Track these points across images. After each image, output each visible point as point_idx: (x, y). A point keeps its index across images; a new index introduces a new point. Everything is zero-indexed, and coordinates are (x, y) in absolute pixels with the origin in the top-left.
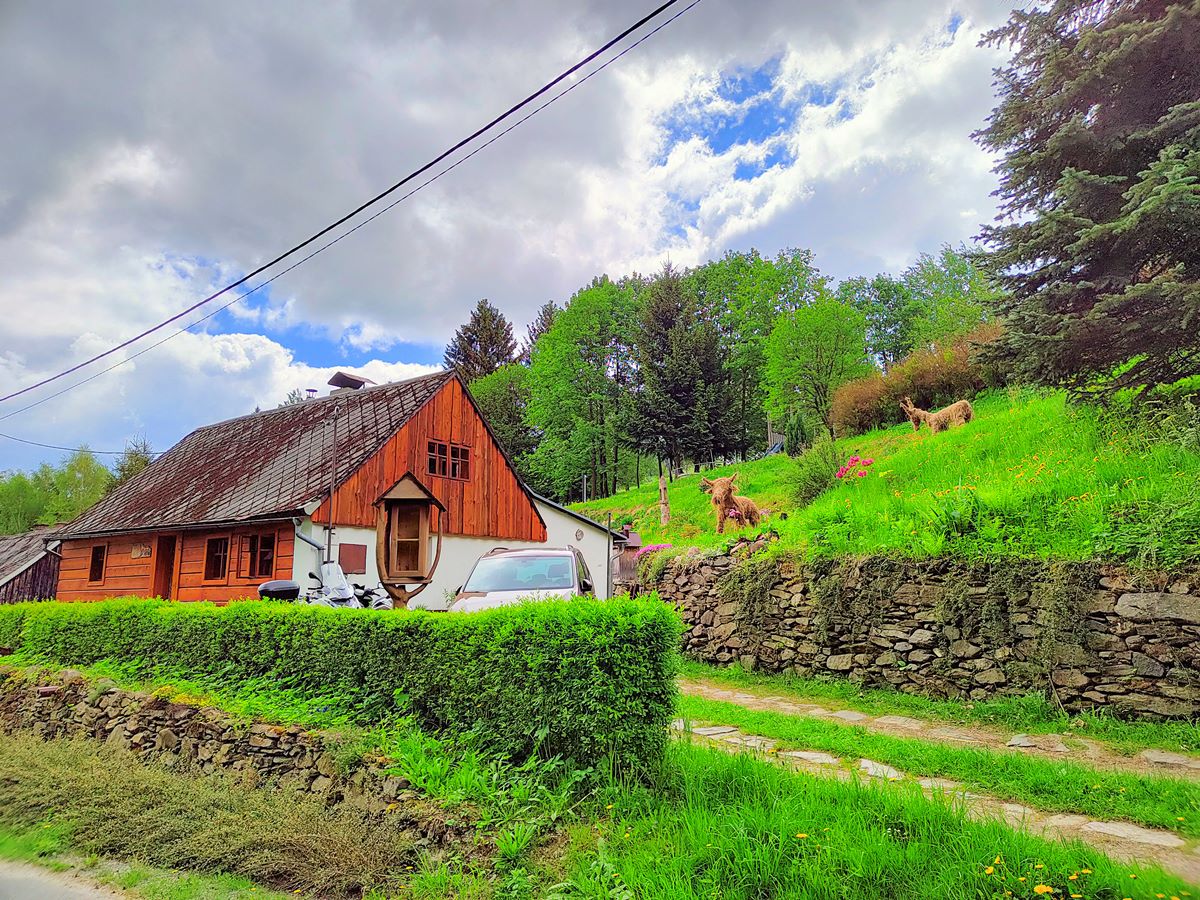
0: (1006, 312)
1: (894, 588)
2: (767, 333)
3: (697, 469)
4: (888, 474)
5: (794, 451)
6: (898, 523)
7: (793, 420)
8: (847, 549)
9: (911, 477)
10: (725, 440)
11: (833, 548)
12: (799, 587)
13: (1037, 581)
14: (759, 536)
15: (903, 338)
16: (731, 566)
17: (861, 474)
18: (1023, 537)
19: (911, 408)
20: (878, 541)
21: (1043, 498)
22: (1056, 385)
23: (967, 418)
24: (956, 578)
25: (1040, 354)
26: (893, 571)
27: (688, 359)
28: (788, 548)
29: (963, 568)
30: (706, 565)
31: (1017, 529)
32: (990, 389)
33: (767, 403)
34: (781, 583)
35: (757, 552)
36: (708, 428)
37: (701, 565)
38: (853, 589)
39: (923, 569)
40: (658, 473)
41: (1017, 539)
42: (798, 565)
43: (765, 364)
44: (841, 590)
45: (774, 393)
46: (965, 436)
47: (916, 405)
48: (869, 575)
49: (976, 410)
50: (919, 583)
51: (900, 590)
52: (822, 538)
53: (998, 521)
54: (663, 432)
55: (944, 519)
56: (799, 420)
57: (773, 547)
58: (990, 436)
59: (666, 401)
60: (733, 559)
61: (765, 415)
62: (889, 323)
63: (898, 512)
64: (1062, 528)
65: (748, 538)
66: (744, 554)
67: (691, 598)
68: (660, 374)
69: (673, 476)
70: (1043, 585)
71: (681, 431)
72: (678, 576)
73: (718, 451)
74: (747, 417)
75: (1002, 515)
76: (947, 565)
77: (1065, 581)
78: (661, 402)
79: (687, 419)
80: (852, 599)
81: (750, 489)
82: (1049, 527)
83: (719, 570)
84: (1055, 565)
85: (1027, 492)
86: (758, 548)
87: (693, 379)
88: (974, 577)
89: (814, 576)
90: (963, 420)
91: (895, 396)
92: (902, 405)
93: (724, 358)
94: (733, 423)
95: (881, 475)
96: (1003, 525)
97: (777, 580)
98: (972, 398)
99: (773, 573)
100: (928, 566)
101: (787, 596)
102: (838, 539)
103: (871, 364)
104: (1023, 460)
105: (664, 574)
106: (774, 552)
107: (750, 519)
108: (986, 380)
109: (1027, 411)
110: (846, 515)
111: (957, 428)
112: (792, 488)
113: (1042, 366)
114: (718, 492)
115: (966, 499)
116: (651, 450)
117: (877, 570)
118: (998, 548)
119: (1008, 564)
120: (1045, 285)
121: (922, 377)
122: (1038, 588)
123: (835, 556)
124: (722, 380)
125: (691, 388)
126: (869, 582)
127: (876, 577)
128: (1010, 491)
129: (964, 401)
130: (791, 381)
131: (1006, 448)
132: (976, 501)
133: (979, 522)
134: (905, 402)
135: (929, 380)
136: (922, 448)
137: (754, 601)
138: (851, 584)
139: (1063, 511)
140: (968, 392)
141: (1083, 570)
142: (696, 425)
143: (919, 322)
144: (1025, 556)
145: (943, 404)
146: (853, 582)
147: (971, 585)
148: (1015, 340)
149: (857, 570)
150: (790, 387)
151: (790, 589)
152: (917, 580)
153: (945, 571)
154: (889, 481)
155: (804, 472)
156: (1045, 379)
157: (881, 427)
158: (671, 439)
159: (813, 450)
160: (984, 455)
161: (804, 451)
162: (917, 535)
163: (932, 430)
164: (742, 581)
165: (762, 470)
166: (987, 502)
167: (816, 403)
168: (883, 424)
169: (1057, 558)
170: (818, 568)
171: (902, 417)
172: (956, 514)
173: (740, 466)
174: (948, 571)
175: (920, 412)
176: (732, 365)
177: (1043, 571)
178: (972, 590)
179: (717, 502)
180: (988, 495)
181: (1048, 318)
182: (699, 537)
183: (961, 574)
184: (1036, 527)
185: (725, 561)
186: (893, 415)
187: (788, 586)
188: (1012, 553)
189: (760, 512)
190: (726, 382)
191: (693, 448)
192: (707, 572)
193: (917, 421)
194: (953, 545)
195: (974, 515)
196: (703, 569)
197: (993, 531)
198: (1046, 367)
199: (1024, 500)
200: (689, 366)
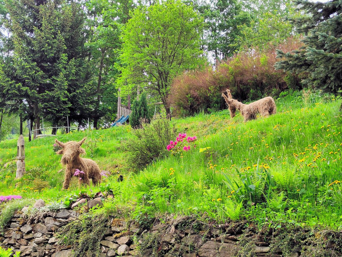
0: (306, 30)
1: (200, 243)
2: (124, 21)
3: (54, 132)
4: (207, 150)
5: (136, 124)
6: (209, 191)
7: (138, 98)
8: (167, 210)
9: (224, 154)
10: (81, 109)
11: (156, 208)
12: (125, 239)
13: (305, 244)
14: (97, 194)
15: (232, 41)
16: (70, 218)
17: (185, 148)
18: (299, 209)
19: (230, 99)
20: (192, 204)
21: (316, 179)
22: (335, 93)
23: (271, 111)
24: (247, 239)
25: (326, 67)
26: (200, 230)
27: (55, 34)
28: (120, 205)
29: (253, 231)
30: (50, 216)
31: (296, 203)
32: (291, 90)
33: (119, 81)
34: (111, 235)
35: (94, 208)
36: (67, 97)
37: (45, 216)
38: (168, 243)
39: (224, 229)
40: (19, 131)
41: (295, 210)
42: (126, 220)
43: (120, 47)
44: (159, 243)
45: (126, 73)
46: (267, 125)
47: (235, 97)
48: (182, 232)
49: (278, 105)
50: (220, 241)
51: (205, 246)
52: (148, 199)
53: (282, 195)
54: (26, 95)
55: (243, 190)
56: (144, 99)
57: (108, 204)
58: (286, 127)
59: (32, 68)
60: (73, 212)
61: (116, 91)
62: (222, 27)
63: (210, 181)
64: (327, 204)
65: (89, 194)
66: (82, 209)
67: (33, 244)
68: (29, 43)
69: (32, 136)
70: (309, 248)
71: (42, 96)
72: (24, 224)
73: (73, 118)
74: (102, 91)
75: (286, 191)
76: (242, 228)
77: (325, 246)
78: (27, 69)
79: (50, 87)
80: (167, 251)
81: (97, 153)
82: (318, 202)
83: (60, 222)
84: (319, 232)
85: (305, 174)
86: (96, 204)
87: (59, 51)
88: (261, 239)
89: (138, 230)
90: (267, 113)
91: (220, 87)
92: (223, 95)
93: (87, 37)
94: (89, 95)
95: (201, 150)
96: (286, 199)
97: (108, 232)
98: (277, 95)
99: (105, 226)
100: (227, 227)
101: (114, 246)
102: (160, 201)
103: (204, 59)
104: (306, 149)
105: (11, 222)
106: (108, 209)
107: (93, 179)
108: (288, 83)
109: (313, 111)
110: (169, 181)
111: (263, 118)
112: (130, 155)
113: (327, 77)
114: (68, 153)
115: (261, 175)
116: (14, 110)
117: (188, 229)
118: (280, 217)
119: (286, 229)
120: (335, 14)
121: (242, 74)
122: (305, 250)
123: (157, 215)
124: (83, 56)
125: (55, 60)
126: (181, 238)
127: (187, 234)
128: (294, 172)
129: (270, 98)
130: (141, 65)
131: (296, 138)
132: (269, 178)
133: (269, 195)
134: (226, 93)
135: (247, 78)
136: (235, 132)
137: (86, 250)
138: (167, 239)
139: (329, 191)
140: (274, 90)
141: (338, 238)
142: (56, 93)
143: (245, 29)
144: (299, 224)
145: (255, 98)
146: (169, 237)
147: (257, 245)
148: (309, 53)
149: (173, 228)
150: (138, 70)
151: (118, 241)
152: (218, 238)
153: (240, 233)
154: (207, 156)
155: (141, 143)
156: (328, 87)
157: (207, 112)
158: (33, 102)
159: (151, 126)
160: (279, 142)
161: (143, 125)
162: (222, 202)
163: (244, 117)
164: (78, 232)
165: (108, 137)
166: (276, 180)
167: (158, 85)
168: (209, 109)
169: (321, 227)
170: (142, 224)
171: (223, 105)
172: (252, 187)
173: (91, 132)
174: (242, 233)
175: (236, 102)
176: (93, 44)
177: (310, 236)
178: (258, 249)
179: (65, 161)
180: (278, 173)
181: (335, 40)
182: (47, 191)
183: (251, 235)
184: (309, 202)
185: (67, 213)
186: (217, 102)
187: (116, 238)
188: (290, 221)
189: (101, 173)
190: (87, 59)
191: (52, 113)
192: (50, 223)
193: (234, 110)
194: (248, 212)
195: (266, 188)
196: (47, 220)
197: (278, 203)
198: (330, 77)
199: (303, 180)
200: (55, 40)
